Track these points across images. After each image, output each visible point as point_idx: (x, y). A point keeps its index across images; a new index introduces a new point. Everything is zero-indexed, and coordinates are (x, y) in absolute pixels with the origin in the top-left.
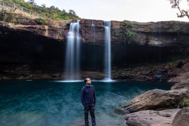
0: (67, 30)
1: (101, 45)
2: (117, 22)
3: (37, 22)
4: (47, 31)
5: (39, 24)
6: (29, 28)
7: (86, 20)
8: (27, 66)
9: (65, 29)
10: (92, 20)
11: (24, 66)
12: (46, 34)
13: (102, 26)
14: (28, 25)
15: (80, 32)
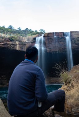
0: (33, 43)
1: (64, 53)
2: (76, 32)
3: (10, 40)
4: (18, 46)
5: (12, 40)
6: (4, 44)
7: (49, 34)
8: (5, 76)
9: (32, 43)
10: (53, 33)
11: (3, 76)
12: (18, 48)
13: (63, 36)
14: (4, 42)
15: (45, 43)
